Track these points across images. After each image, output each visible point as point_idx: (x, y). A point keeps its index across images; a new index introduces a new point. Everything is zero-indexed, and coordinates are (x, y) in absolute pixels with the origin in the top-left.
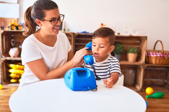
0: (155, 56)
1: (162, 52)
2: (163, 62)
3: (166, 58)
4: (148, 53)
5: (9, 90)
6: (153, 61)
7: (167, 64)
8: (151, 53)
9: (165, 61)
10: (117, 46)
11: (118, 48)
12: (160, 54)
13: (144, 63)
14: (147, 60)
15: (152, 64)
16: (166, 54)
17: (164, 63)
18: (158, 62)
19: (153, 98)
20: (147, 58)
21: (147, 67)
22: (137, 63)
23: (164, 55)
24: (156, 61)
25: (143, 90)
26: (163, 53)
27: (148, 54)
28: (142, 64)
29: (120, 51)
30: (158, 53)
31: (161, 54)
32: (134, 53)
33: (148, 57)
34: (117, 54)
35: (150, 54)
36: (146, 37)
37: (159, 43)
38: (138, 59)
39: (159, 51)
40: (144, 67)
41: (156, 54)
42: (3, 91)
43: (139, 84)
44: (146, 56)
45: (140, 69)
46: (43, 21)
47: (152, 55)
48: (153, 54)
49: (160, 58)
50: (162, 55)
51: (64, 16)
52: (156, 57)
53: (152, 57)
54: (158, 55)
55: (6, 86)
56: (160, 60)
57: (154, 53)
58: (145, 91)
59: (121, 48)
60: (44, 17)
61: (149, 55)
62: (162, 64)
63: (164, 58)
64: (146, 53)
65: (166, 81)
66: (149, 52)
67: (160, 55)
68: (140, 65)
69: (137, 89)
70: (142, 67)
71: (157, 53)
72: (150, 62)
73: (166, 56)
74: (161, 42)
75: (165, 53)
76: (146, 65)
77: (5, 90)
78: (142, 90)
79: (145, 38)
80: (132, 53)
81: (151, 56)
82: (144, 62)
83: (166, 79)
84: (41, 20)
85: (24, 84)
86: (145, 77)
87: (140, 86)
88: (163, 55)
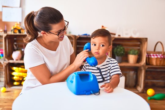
0: (156, 57)
1: (163, 53)
2: (163, 63)
4: (149, 54)
5: (12, 92)
6: (154, 63)
8: (152, 55)
10: (118, 48)
11: (119, 50)
12: (160, 55)
13: (145, 65)
14: (148, 62)
15: (152, 65)
18: (158, 63)
19: (155, 99)
20: (147, 59)
21: (148, 68)
22: (137, 65)
24: (156, 62)
25: (145, 91)
27: (148, 55)
28: (143, 66)
29: (121, 53)
30: (159, 54)
31: (162, 55)
32: (135, 54)
33: (149, 59)
34: (118, 56)
35: (151, 56)
36: (147, 39)
37: (159, 44)
38: (139, 60)
39: (159, 53)
40: (144, 69)
41: (157, 56)
42: (6, 93)
43: (140, 85)
44: (146, 58)
45: (141, 70)
47: (152, 57)
48: (154, 56)
49: (161, 59)
50: (162, 57)
52: (156, 58)
53: (153, 58)
54: (159, 57)
55: (9, 89)
56: (161, 61)
57: (155, 55)
58: (146, 93)
59: (122, 50)
61: (150, 57)
62: (162, 65)
64: (147, 54)
66: (150, 54)
67: (160, 56)
68: (141, 67)
69: (138, 91)
70: (142, 68)
71: (158, 55)
72: (151, 63)
74: (161, 43)
76: (147, 67)
77: (8, 93)
78: (144, 91)
79: (145, 40)
80: (133, 54)
81: (151, 58)
82: (144, 63)
85: (27, 87)
86: (146, 78)
87: (141, 87)
88: (164, 57)
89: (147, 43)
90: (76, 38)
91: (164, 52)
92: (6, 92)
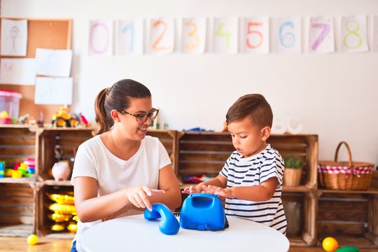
0: (337, 172)
1: (350, 165)
2: (352, 185)
3: (359, 176)
4: (323, 167)
5: (49, 245)
6: (334, 184)
7: (361, 190)
8: (328, 168)
9: (356, 182)
12: (345, 168)
13: (316, 188)
14: (321, 181)
15: (331, 188)
16: (357, 169)
17: (355, 186)
18: (343, 184)
20: (321, 177)
21: (322, 196)
22: (301, 189)
23: (354, 170)
24: (338, 182)
25: (318, 244)
26: (352, 166)
27: (322, 169)
28: (312, 190)
30: (342, 166)
31: (349, 169)
32: (296, 168)
35: (327, 170)
36: (316, 136)
37: (343, 146)
38: (304, 179)
39: (344, 164)
40: (316, 196)
41: (338, 169)
42: (37, 246)
43: (309, 231)
44: (318, 174)
45: (309, 199)
46: (123, 114)
47: (330, 172)
48: (332, 170)
49: (347, 176)
50: (349, 172)
51: (158, 111)
52: (339, 175)
53: (331, 175)
54: (343, 172)
55: (43, 239)
56: (346, 181)
57: (334, 168)
58: (321, 247)
60: (127, 107)
61: (325, 172)
62: (351, 189)
63: (354, 176)
64: (319, 167)
65: (366, 225)
66: (325, 166)
67: (345, 170)
68: (308, 193)
69: (305, 242)
70: (311, 195)
71: (340, 168)
72: (328, 185)
73: (358, 172)
74: (347, 145)
75: (356, 166)
76: (320, 193)
77: (42, 246)
78: (316, 243)
79: (313, 138)
81: (328, 174)
82: (315, 185)
83: (367, 222)
84: (121, 112)
86: (320, 216)
87: (310, 235)
88: (352, 171)
89: (318, 145)
90: (179, 137)
91: (352, 163)
92: (38, 244)
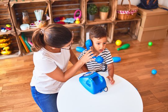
0: (124, 13)
1: (130, 10)
3: (132, 14)
4: (118, 11)
6: (122, 18)
8: (120, 11)
9: (131, 17)
11: (92, 9)
12: (128, 11)
13: (115, 21)
15: (120, 20)
16: (132, 11)
18: (125, 18)
22: (108, 21)
24: (124, 17)
25: (114, 42)
28: (113, 22)
29: (94, 12)
31: (129, 12)
32: (106, 12)
34: (91, 14)
35: (120, 12)
38: (109, 16)
41: (125, 12)
43: (110, 36)
45: (112, 25)
47: (121, 13)
48: (122, 12)
49: (128, 15)
52: (124, 15)
54: (127, 13)
56: (127, 16)
57: (123, 11)
59: (95, 9)
61: (119, 13)
62: (129, 19)
63: (130, 14)
65: (129, 29)
72: (119, 18)
80: (104, 12)
81: (120, 14)
83: (130, 27)
87: (110, 38)
89: (118, 2)
